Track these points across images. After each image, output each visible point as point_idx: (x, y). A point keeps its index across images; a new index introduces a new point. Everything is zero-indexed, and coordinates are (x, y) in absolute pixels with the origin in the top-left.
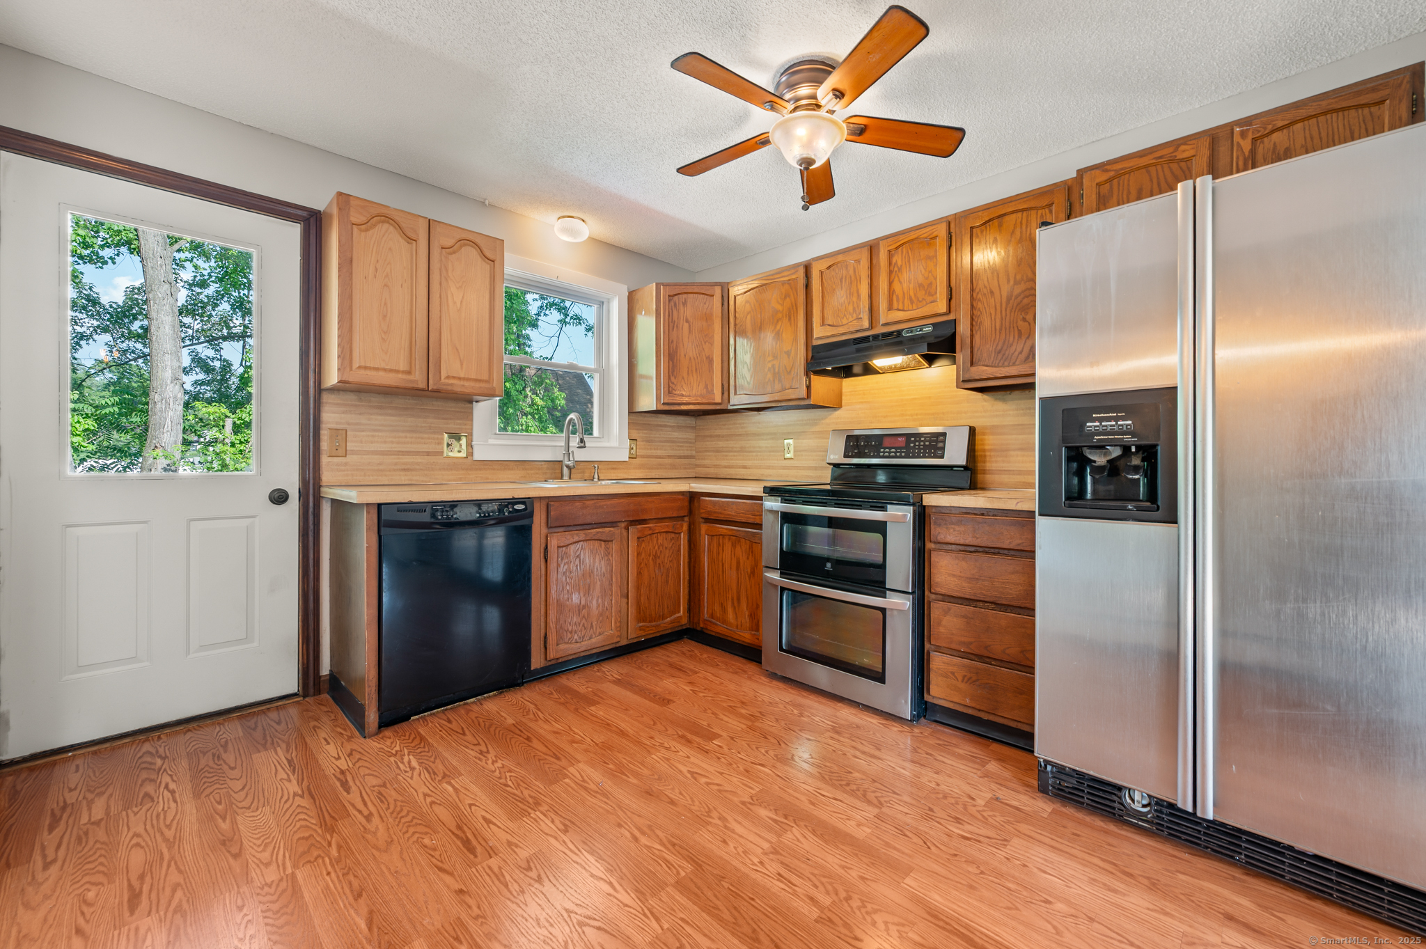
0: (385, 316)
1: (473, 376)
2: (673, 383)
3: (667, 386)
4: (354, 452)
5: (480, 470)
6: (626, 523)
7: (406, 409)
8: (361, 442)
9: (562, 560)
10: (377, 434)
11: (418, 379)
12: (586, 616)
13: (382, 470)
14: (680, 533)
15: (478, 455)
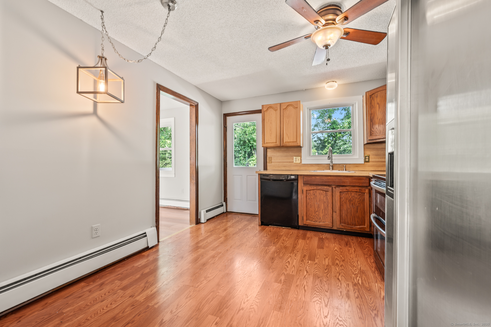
0: (271, 130)
1: (292, 141)
2: (372, 131)
3: (369, 133)
4: (274, 162)
5: (304, 166)
6: (335, 186)
7: (284, 151)
8: (275, 160)
9: (308, 194)
10: (278, 158)
11: (278, 143)
12: (318, 214)
13: (279, 166)
14: (364, 193)
15: (303, 162)
